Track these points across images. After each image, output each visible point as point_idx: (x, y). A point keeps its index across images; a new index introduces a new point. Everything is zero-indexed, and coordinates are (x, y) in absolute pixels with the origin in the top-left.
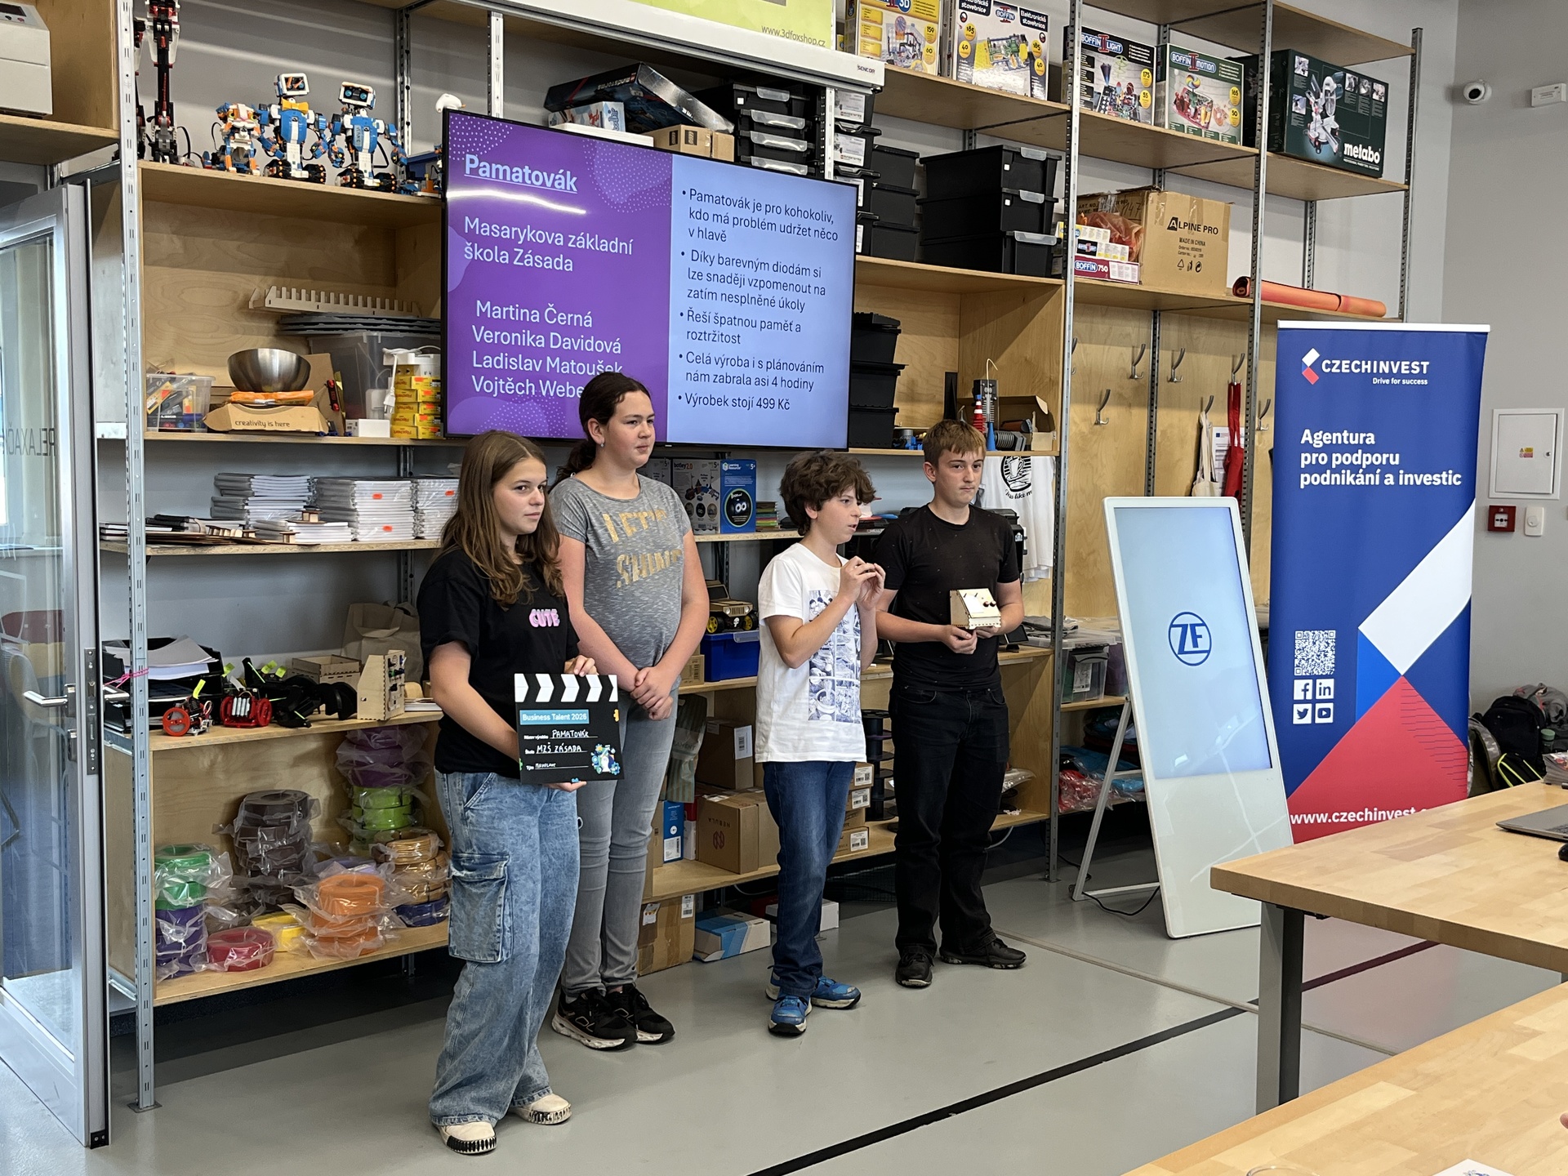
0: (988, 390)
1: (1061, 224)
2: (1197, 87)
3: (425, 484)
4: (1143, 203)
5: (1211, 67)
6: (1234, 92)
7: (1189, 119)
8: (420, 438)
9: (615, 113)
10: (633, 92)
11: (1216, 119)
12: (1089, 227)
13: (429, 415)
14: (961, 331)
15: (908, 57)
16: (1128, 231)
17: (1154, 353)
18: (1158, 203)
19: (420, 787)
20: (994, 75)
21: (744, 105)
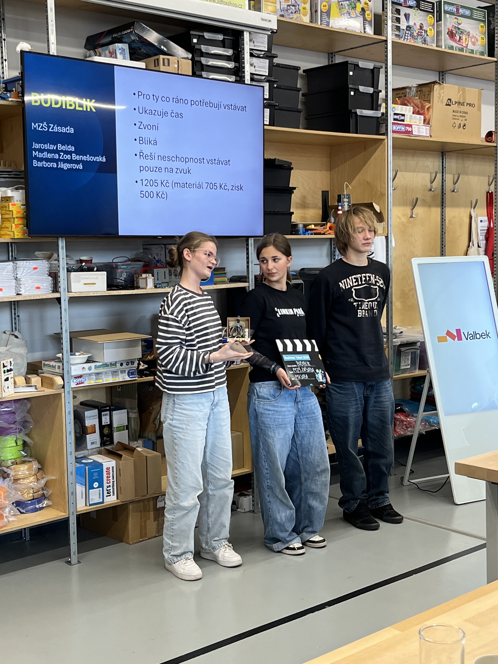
0: (346, 200)
1: (384, 105)
2: (460, 24)
3: (20, 263)
4: (431, 91)
5: (468, 13)
6: (481, 26)
7: (456, 43)
8: (16, 238)
9: (123, 50)
10: (133, 38)
11: (472, 42)
12: (400, 106)
13: (20, 224)
14: (331, 167)
15: (292, 13)
16: (423, 107)
17: (443, 176)
18: (439, 91)
19: (27, 435)
20: (342, 21)
21: (197, 43)
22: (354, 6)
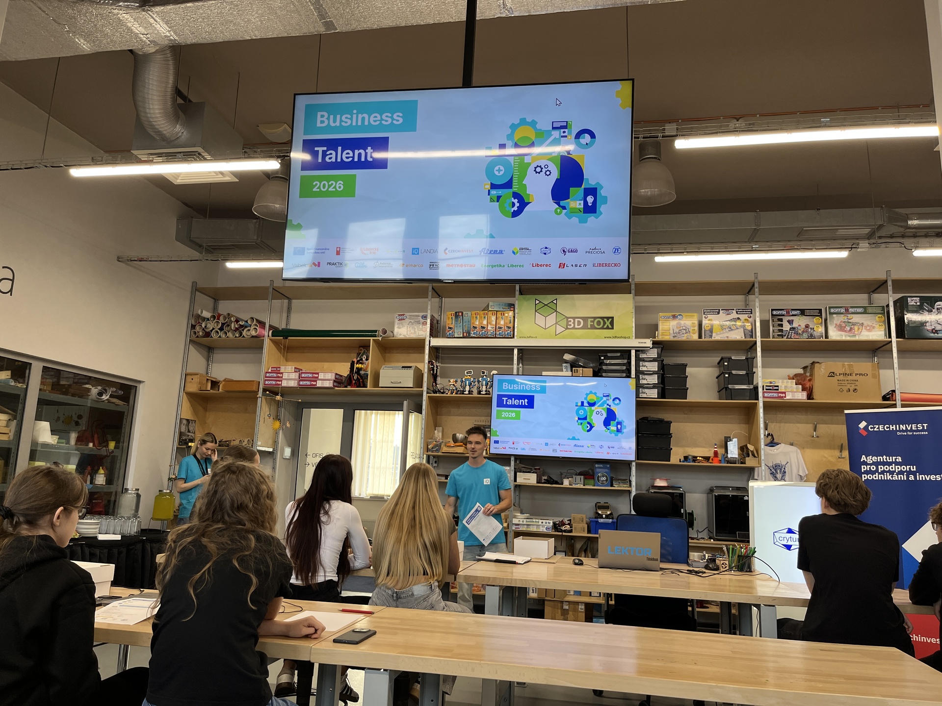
2: (851, 319)
5: (859, 310)
6: (879, 317)
7: (846, 332)
11: (866, 330)
15: (683, 334)
18: (820, 367)
20: (723, 333)
21: (604, 359)
22: (734, 323)
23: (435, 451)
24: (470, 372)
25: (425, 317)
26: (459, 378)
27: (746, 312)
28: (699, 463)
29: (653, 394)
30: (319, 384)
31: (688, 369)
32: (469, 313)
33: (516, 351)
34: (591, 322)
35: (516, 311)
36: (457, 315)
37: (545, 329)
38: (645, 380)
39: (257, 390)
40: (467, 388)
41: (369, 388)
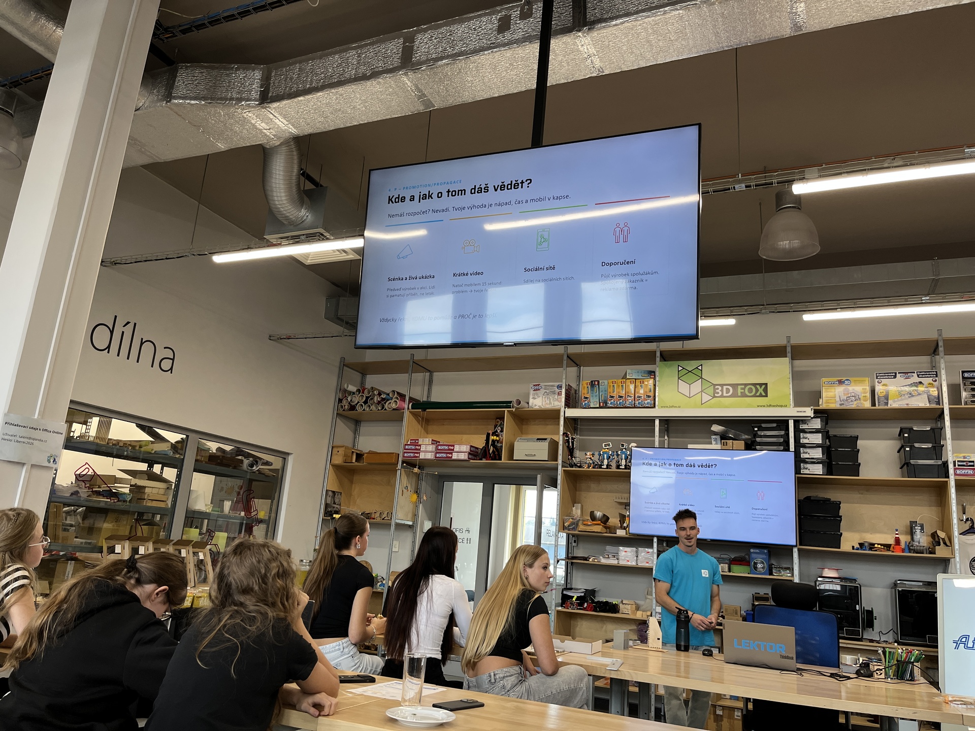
15: (852, 401)
20: (902, 400)
21: (758, 430)
22: (915, 388)
23: (572, 529)
24: (609, 445)
25: (560, 387)
26: (597, 451)
27: (929, 374)
28: (876, 551)
29: (817, 470)
30: (455, 456)
31: (859, 442)
32: (606, 382)
33: (657, 422)
34: (742, 389)
35: (657, 379)
36: (592, 384)
37: (690, 398)
38: (808, 454)
39: (397, 463)
40: (606, 462)
41: (504, 460)
